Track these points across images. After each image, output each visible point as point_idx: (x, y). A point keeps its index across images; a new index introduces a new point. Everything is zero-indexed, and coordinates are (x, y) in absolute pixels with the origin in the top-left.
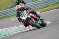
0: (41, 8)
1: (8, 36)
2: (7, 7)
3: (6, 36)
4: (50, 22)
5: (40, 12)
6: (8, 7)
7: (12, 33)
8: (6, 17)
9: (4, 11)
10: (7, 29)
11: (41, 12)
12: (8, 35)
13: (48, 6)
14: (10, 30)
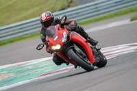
0: (132, 11)
5: (129, 20)
11: (132, 20)
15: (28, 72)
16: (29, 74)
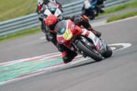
1: (30, 77)
2: (29, 9)
3: (26, 77)
4: (129, 45)
5: (106, 21)
6: (31, 10)
7: (41, 70)
8: (27, 33)
9: (23, 17)
10: (29, 59)
11: (108, 22)
12: (31, 75)
13: (124, 8)
14: (36, 63)
15: (5, 74)
16: (5, 76)
